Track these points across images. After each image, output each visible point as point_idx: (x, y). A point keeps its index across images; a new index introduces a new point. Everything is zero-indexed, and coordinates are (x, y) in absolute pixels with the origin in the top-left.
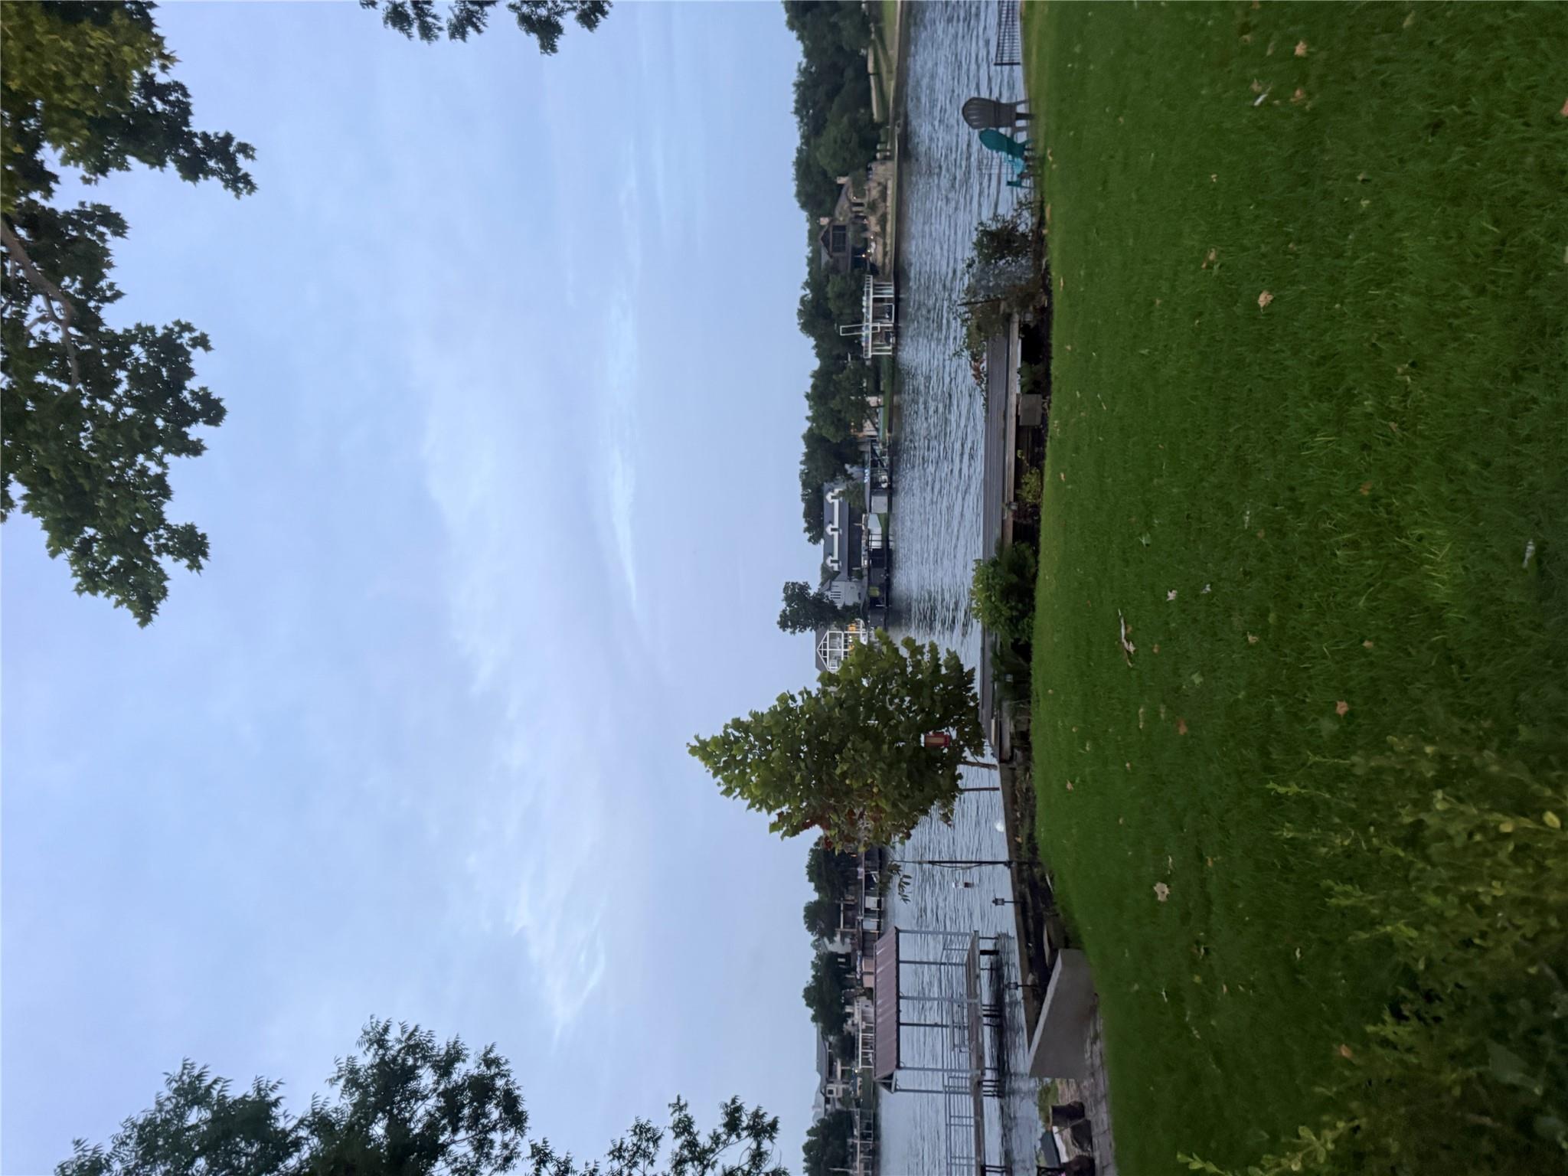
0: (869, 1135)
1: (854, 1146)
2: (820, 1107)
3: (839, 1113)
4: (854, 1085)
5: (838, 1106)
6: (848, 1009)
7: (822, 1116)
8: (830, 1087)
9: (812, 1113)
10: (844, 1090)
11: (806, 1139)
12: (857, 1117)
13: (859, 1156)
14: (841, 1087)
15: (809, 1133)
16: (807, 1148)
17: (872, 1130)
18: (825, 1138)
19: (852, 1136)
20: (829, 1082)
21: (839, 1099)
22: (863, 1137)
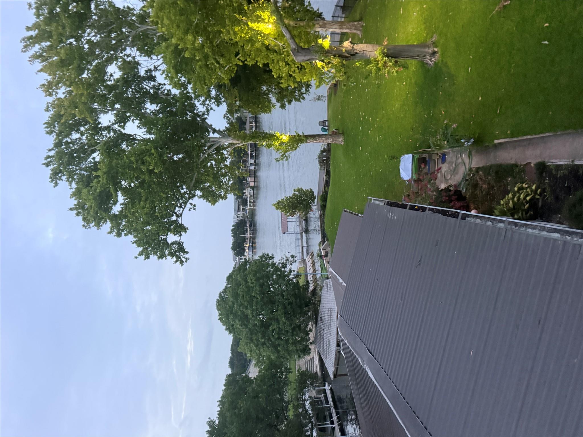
0: (252, 226)
1: (246, 229)
2: (235, 218)
3: (242, 220)
4: (246, 212)
5: (241, 218)
6: (244, 191)
7: (236, 221)
8: (239, 213)
9: (233, 220)
10: (243, 214)
11: (232, 228)
12: (248, 221)
13: (248, 231)
14: (242, 213)
15: (233, 226)
16: (232, 230)
17: (253, 224)
18: (238, 227)
19: (246, 226)
20: (238, 212)
21: (242, 216)
22: (250, 226)
